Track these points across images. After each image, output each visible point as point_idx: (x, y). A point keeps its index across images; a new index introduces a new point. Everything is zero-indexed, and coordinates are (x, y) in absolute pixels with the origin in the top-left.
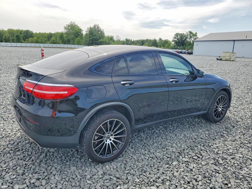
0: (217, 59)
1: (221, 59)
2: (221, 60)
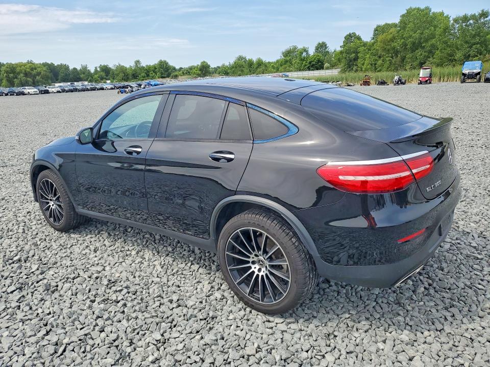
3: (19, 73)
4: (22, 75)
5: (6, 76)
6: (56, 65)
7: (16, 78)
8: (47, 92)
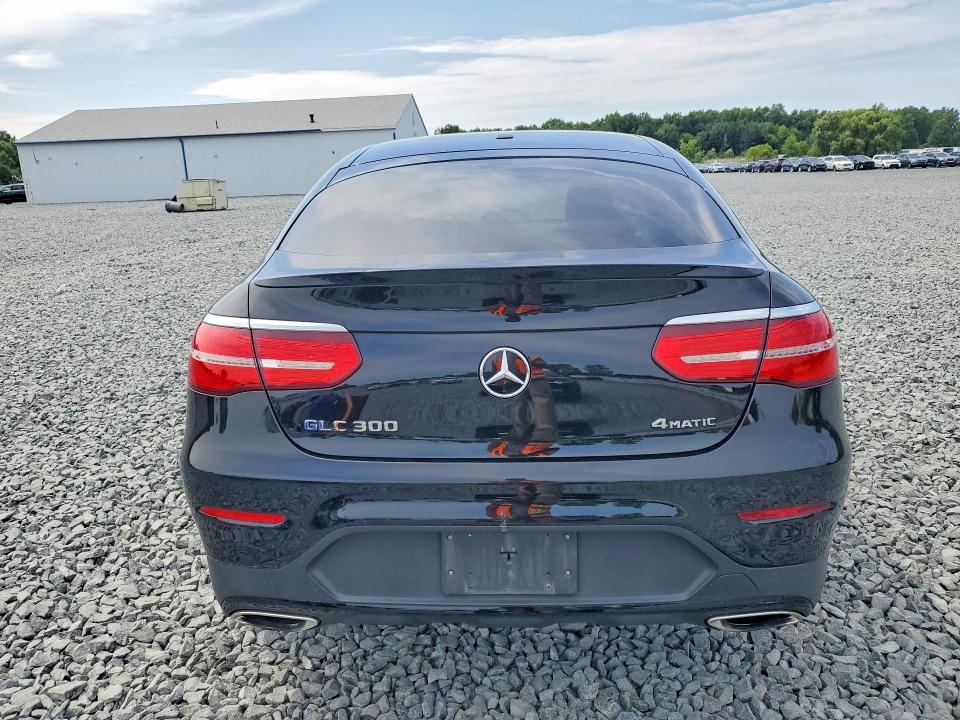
0: (170, 210)
1: (182, 206)
2: (182, 209)
3: (843, 129)
4: (847, 133)
5: (819, 136)
6: (931, 111)
7: (836, 139)
8: (870, 166)
